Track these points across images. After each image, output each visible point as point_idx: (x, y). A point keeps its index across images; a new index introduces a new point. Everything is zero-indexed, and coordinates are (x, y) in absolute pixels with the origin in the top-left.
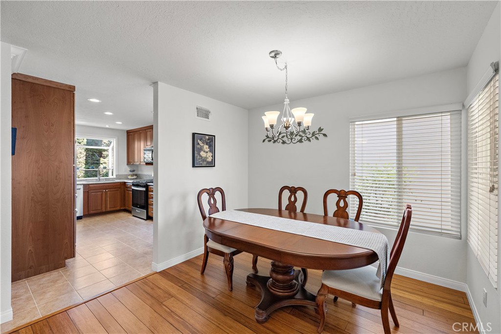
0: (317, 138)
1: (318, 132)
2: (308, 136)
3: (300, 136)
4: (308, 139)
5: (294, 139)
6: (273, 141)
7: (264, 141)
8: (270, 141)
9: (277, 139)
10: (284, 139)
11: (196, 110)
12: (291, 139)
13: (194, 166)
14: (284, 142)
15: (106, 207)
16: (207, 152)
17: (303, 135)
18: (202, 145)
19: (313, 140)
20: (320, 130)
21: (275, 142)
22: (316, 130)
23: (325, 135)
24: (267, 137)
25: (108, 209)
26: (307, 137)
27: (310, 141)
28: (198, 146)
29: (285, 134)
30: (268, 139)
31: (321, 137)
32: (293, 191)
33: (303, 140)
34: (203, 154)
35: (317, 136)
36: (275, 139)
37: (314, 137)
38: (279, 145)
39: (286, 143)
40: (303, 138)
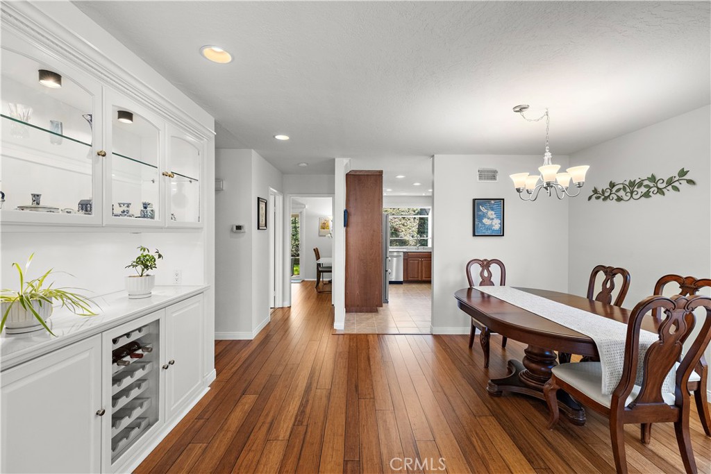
0: (676, 189)
1: (677, 178)
2: (660, 186)
3: (646, 186)
4: (660, 191)
5: (636, 193)
6: (603, 197)
7: (590, 198)
8: (598, 198)
9: (608, 194)
10: (619, 194)
11: (478, 173)
12: (632, 193)
13: (474, 235)
14: (619, 199)
15: (422, 276)
16: (493, 219)
17: (651, 184)
18: (485, 211)
19: (670, 192)
20: (683, 173)
21: (605, 199)
22: (675, 173)
23: (691, 182)
24: (595, 191)
25: (424, 279)
26: (658, 188)
27: (663, 194)
28: (480, 213)
29: (621, 186)
30: (595, 195)
31: (683, 186)
32: (611, 272)
33: (651, 194)
34: (485, 221)
35: (676, 184)
36: (607, 194)
37: (670, 188)
38: (611, 203)
39: (622, 199)
40: (652, 190)
